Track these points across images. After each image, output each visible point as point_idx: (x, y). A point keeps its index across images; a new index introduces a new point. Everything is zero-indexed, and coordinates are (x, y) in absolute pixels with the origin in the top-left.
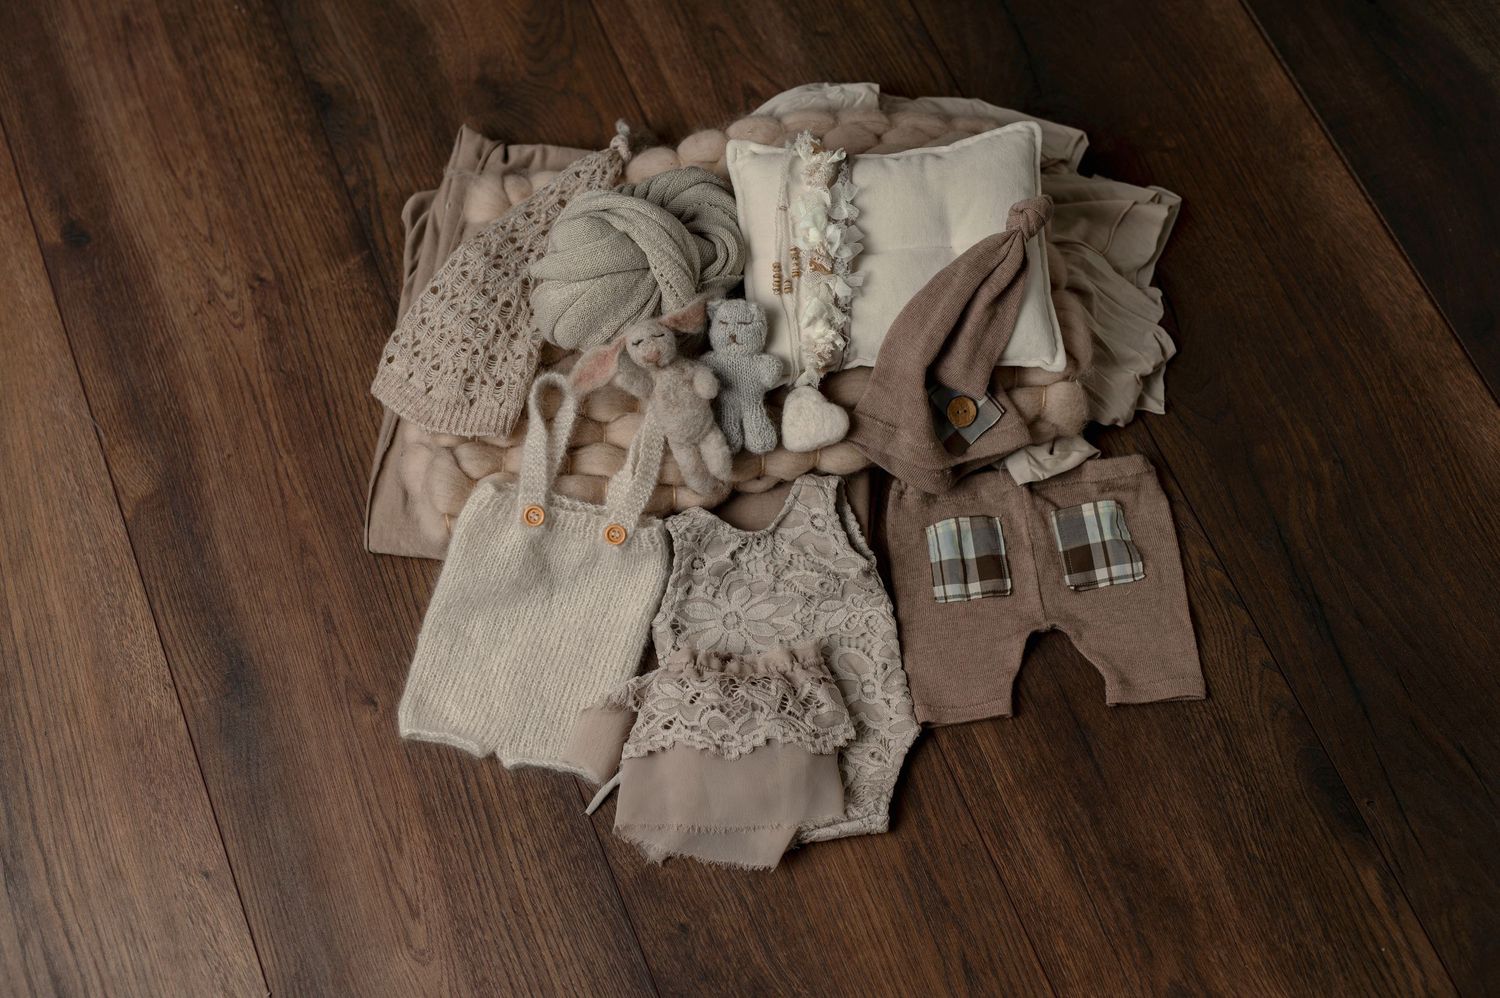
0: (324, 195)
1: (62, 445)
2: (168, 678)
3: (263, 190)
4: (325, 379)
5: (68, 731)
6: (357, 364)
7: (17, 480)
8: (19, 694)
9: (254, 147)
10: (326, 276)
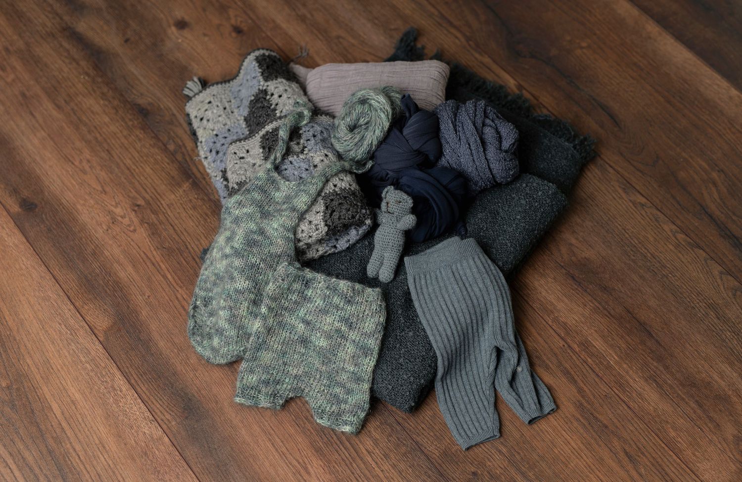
0: (159, 158)
1: (53, 312)
2: (151, 417)
3: (125, 161)
4: (189, 246)
5: (102, 458)
6: (204, 236)
7: (33, 335)
8: (68, 446)
9: (114, 142)
10: (173, 196)
